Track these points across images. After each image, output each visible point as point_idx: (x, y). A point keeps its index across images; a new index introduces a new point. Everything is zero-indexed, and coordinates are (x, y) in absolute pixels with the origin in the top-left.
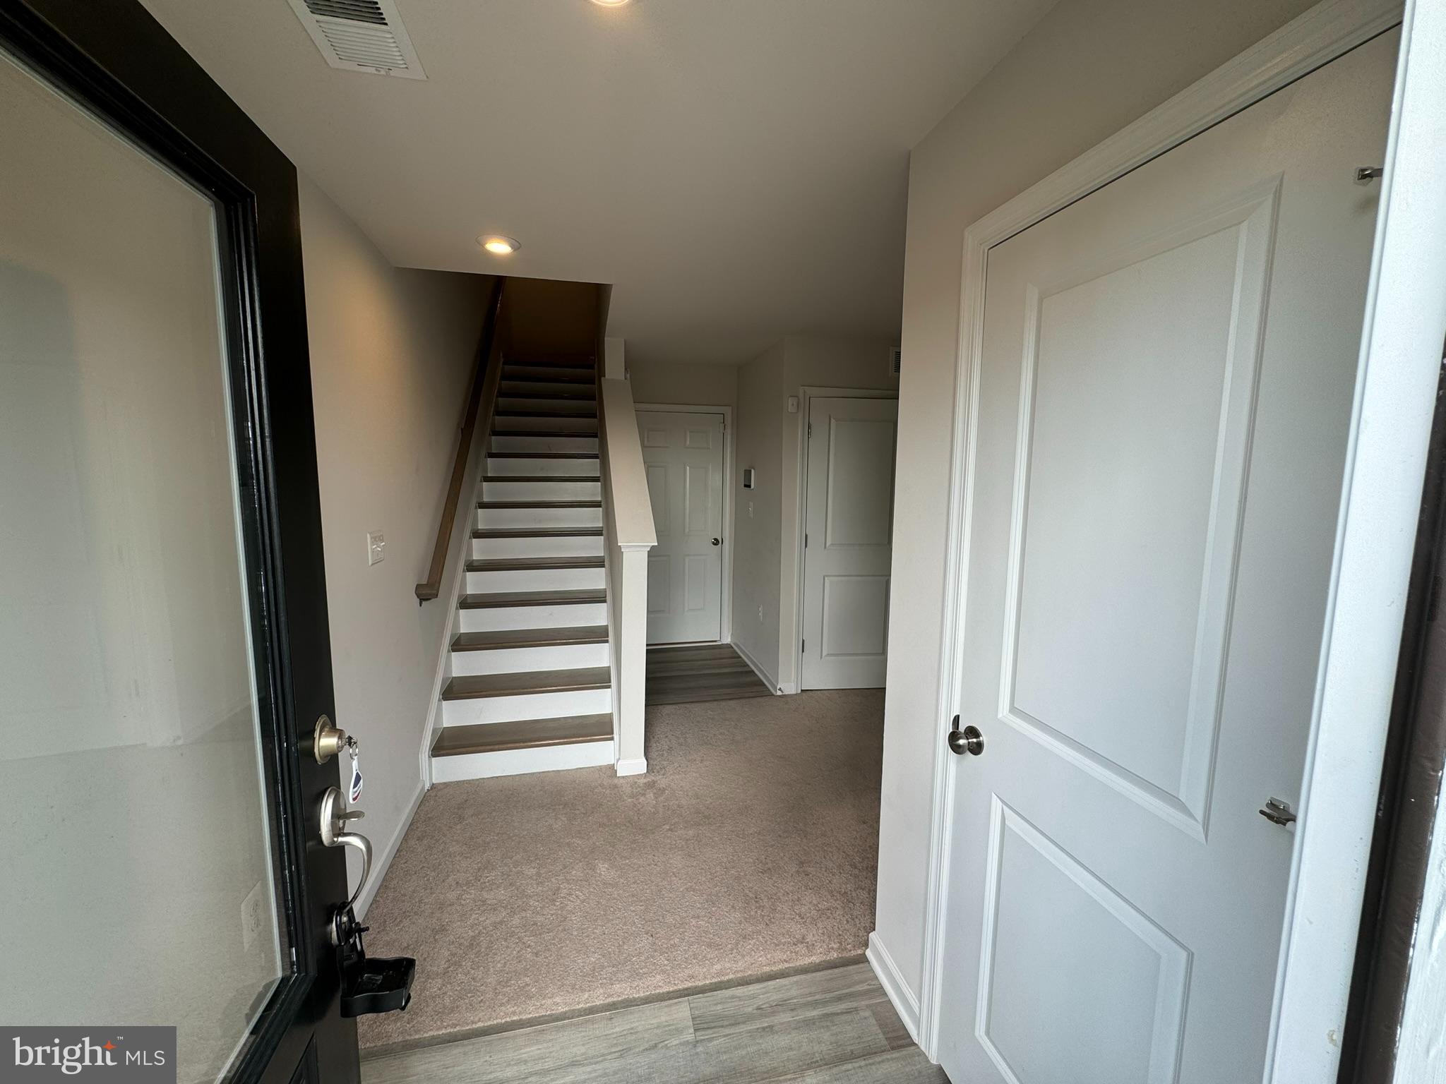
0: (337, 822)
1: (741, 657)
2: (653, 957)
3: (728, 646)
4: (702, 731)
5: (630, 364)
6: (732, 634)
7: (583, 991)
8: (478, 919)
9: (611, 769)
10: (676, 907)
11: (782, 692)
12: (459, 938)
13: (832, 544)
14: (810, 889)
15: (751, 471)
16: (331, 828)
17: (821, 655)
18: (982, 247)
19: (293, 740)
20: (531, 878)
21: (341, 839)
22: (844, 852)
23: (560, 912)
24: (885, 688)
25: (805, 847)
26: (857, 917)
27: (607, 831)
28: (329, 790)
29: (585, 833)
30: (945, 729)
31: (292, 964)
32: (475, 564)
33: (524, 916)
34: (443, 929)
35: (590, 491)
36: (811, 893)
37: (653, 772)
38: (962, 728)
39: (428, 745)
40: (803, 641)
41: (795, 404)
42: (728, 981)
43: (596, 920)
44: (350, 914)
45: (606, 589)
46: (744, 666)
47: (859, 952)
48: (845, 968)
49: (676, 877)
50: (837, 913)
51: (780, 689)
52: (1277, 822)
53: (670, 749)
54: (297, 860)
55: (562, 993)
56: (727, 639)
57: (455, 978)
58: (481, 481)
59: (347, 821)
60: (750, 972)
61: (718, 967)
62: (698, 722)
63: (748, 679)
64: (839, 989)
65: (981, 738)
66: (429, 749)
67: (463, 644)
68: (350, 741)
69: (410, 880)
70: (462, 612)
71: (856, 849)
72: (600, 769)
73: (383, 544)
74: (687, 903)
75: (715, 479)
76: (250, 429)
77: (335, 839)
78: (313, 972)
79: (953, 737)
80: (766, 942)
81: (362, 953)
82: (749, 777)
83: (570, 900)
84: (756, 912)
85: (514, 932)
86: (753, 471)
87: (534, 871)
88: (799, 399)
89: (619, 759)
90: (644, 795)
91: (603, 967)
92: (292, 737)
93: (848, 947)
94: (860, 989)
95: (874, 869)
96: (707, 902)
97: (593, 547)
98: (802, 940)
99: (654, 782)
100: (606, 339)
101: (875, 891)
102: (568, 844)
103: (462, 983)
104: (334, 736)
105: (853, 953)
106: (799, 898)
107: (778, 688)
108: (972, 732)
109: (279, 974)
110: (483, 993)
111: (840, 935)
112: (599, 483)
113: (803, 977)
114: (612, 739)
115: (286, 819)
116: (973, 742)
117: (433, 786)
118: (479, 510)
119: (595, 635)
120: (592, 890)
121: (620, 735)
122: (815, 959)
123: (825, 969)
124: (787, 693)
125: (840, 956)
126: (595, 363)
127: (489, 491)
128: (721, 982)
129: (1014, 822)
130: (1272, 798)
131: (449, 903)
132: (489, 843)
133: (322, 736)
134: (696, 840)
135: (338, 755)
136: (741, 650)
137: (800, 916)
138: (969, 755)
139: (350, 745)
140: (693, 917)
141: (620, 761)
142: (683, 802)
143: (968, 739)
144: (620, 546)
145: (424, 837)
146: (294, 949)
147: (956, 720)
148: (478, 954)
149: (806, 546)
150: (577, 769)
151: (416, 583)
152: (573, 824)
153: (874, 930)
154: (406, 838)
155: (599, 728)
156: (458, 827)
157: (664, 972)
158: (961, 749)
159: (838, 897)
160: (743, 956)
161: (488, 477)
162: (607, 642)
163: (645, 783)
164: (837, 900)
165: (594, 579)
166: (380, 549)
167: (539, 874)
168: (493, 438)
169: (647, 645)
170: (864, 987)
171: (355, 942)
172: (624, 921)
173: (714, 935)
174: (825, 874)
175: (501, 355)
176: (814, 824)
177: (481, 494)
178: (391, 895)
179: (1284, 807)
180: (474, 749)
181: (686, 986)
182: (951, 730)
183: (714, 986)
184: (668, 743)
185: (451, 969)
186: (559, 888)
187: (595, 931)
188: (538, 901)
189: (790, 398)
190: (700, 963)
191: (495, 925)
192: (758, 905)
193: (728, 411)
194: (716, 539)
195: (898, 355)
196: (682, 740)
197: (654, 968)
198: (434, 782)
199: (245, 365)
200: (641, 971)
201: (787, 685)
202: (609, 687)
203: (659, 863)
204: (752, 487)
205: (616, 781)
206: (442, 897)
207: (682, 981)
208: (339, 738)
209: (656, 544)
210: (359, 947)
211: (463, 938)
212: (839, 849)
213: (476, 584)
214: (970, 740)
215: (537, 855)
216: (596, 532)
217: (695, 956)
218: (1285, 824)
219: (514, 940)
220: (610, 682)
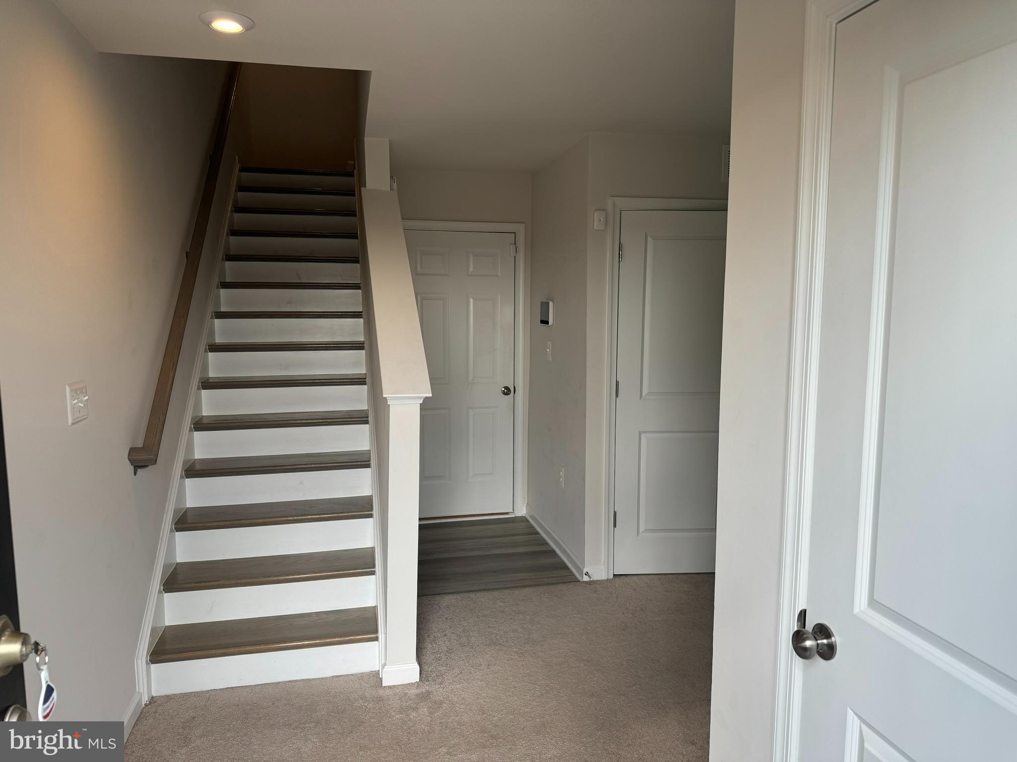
1: (537, 533)
3: (523, 519)
4: (489, 627)
5: (397, 171)
6: (528, 504)
9: (375, 677)
11: (590, 577)
13: (649, 393)
15: (549, 303)
17: (638, 531)
24: (715, 573)
28: (11, 708)
30: (789, 626)
32: (205, 421)
35: (351, 329)
37: (428, 680)
38: (809, 626)
39: (146, 648)
40: (615, 513)
41: (602, 220)
45: (369, 451)
46: (543, 544)
51: (587, 574)
53: (450, 651)
56: (521, 511)
58: (212, 317)
62: (485, 616)
63: (549, 561)
65: (833, 639)
66: (147, 653)
67: (190, 521)
68: (38, 648)
70: (188, 482)
72: (361, 677)
73: (87, 398)
75: (504, 314)
79: (798, 637)
82: (547, 686)
86: (551, 304)
88: (607, 214)
89: (385, 664)
90: (416, 709)
97: (355, 399)
99: (428, 693)
100: (366, 139)
104: (16, 642)
107: (584, 571)
108: (822, 631)
112: (362, 320)
114: (376, 639)
116: (823, 644)
117: (153, 700)
118: (210, 354)
119: (355, 509)
121: (386, 634)
124: (595, 579)
126: (354, 168)
127: (222, 330)
129: (875, 745)
136: (539, 524)
138: (819, 660)
139: (37, 652)
141: (386, 667)
142: (465, 718)
143: (817, 640)
144: (385, 397)
147: (803, 615)
149: (617, 396)
150: (333, 676)
151: (129, 447)
155: (360, 626)
156: (184, 750)
158: (808, 654)
161: (221, 312)
162: (370, 516)
163: (417, 695)
165: (356, 439)
166: (82, 405)
168: (228, 264)
169: (420, 519)
175: (236, 160)
177: (212, 333)
180: (204, 653)
182: (796, 629)
184: (447, 642)
189: (596, 213)
193: (520, 229)
194: (506, 388)
196: (465, 639)
198: (154, 694)
201: (596, 569)
202: (373, 573)
204: (551, 323)
205: (381, 692)
208: (22, 644)
209: (431, 395)
213: (206, 446)
214: (819, 642)
216: (359, 381)
220: (374, 567)
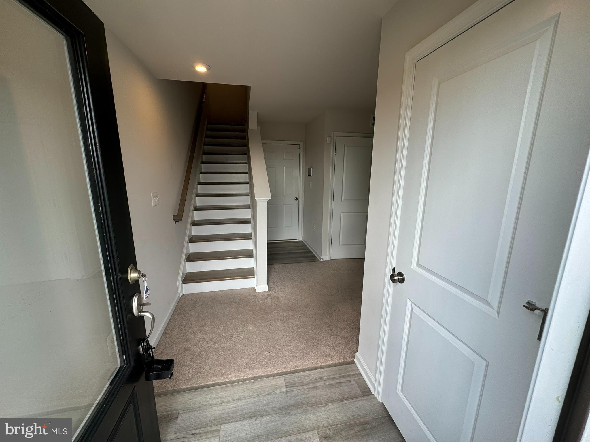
0: (140, 307)
1: (306, 246)
2: (270, 360)
3: (301, 241)
4: (290, 275)
5: (260, 123)
6: (303, 237)
7: (242, 372)
8: (202, 345)
9: (254, 289)
10: (279, 342)
11: (323, 260)
12: (194, 352)
13: (344, 199)
14: (333, 336)
16: (137, 309)
17: (339, 245)
18: (413, 61)
19: (118, 274)
20: (222, 330)
21: (142, 314)
22: (347, 322)
23: (233, 343)
24: (364, 259)
25: (331, 320)
26: (351, 347)
27: (252, 313)
28: (136, 294)
29: (243, 313)
30: (389, 273)
31: (124, 361)
32: (198, 207)
33: (220, 344)
34: (188, 349)
35: (244, 178)
36: (333, 337)
37: (271, 290)
38: (396, 273)
39: (181, 279)
40: (332, 239)
41: (329, 140)
42: (300, 370)
43: (248, 346)
44: (148, 342)
45: (251, 218)
46: (308, 249)
47: (352, 360)
48: (346, 366)
49: (279, 330)
50: (343, 345)
51: (322, 259)
52: (530, 310)
53: (277, 282)
54: (123, 321)
55: (234, 373)
56: (301, 239)
57: (193, 367)
58: (199, 174)
59: (144, 307)
60: (308, 367)
61: (295, 364)
62: (289, 271)
63: (310, 254)
64: (343, 373)
65: (404, 277)
66: (181, 281)
67: (193, 240)
68: (143, 275)
69: (175, 330)
70: (193, 227)
71: (351, 321)
72: (249, 289)
73: (158, 198)
74: (284, 340)
75: (296, 173)
76: (90, 142)
77: (139, 314)
78: (132, 364)
79: (392, 276)
80: (315, 355)
81: (153, 357)
82: (309, 293)
83: (237, 339)
84: (311, 344)
85: (215, 350)
86: (312, 169)
87: (223, 328)
88: (331, 138)
89: (257, 285)
90: (267, 299)
91: (251, 364)
92: (118, 273)
93: (347, 357)
94: (351, 373)
95: (358, 328)
96: (292, 340)
97: (245, 201)
98: (329, 355)
99: (271, 294)
100: (249, 112)
101: (359, 337)
102: (237, 318)
103: (195, 369)
104: (136, 273)
105: (349, 360)
106: (328, 339)
107: (321, 258)
108: (400, 274)
109: (119, 365)
110: (204, 373)
111: (344, 353)
112: (248, 174)
113: (329, 369)
114: (254, 277)
115: (117, 305)
116: (400, 278)
117: (183, 295)
118: (199, 185)
119: (247, 237)
120: (246, 335)
121: (257, 276)
122: (334, 362)
123: (338, 366)
124: (325, 260)
125: (344, 361)
126: (245, 123)
127: (203, 178)
128: (297, 370)
129: (416, 310)
130: (528, 300)
131: (190, 339)
132: (205, 317)
133: (131, 273)
134: (288, 316)
135: (139, 280)
136: (307, 244)
137: (328, 346)
138: (398, 283)
139: (143, 276)
140: (286, 346)
142: (283, 302)
143: (398, 277)
144: (256, 199)
145: (180, 314)
146: (124, 355)
147: (394, 269)
148: (202, 358)
149: (334, 200)
150: (240, 289)
151: (173, 215)
152: (238, 310)
153: (358, 351)
154: (173, 315)
155: (249, 273)
156: (194, 311)
157: (274, 366)
158: (395, 281)
159: (344, 339)
160: (306, 361)
161: (202, 172)
162: (251, 239)
163: (267, 295)
164: (343, 340)
165: (246, 214)
166: (157, 200)
167: (225, 329)
168: (204, 155)
169: (268, 241)
170: (353, 373)
171: (150, 353)
172: (259, 346)
173: (294, 353)
174: (339, 330)
175: (206, 120)
176: (335, 311)
177: (199, 179)
178: (168, 336)
179: (534, 304)
180: (202, 280)
181: (283, 371)
182: (391, 273)
183: (294, 371)
184: (276, 279)
185: (191, 363)
186: (233, 334)
187: (247, 350)
188: (225, 339)
189: (328, 137)
190: (289, 363)
191: (209, 348)
192: (311, 342)
193: (301, 143)
194: (296, 198)
195: (374, 117)
196: (282, 278)
197: (270, 364)
198: (184, 293)
199: (85, 113)
200: (265, 366)
201: (325, 257)
202: (253, 257)
203: (273, 325)
204: (311, 176)
205: (256, 294)
206: (187, 337)
207: (281, 370)
208: (138, 274)
209: (271, 199)
210: (152, 355)
211: (196, 352)
212: (345, 321)
213: (198, 216)
214: (399, 277)
215: (224, 321)
216: (247, 195)
217: (287, 360)
218: (534, 311)
219: (216, 353)
220: (253, 255)
